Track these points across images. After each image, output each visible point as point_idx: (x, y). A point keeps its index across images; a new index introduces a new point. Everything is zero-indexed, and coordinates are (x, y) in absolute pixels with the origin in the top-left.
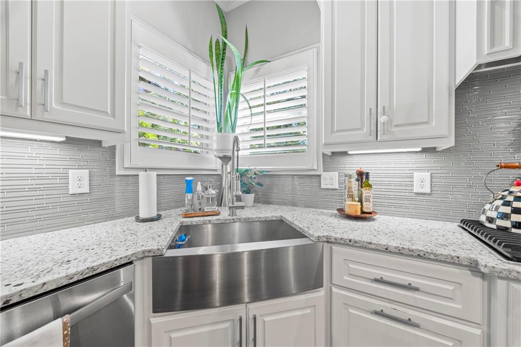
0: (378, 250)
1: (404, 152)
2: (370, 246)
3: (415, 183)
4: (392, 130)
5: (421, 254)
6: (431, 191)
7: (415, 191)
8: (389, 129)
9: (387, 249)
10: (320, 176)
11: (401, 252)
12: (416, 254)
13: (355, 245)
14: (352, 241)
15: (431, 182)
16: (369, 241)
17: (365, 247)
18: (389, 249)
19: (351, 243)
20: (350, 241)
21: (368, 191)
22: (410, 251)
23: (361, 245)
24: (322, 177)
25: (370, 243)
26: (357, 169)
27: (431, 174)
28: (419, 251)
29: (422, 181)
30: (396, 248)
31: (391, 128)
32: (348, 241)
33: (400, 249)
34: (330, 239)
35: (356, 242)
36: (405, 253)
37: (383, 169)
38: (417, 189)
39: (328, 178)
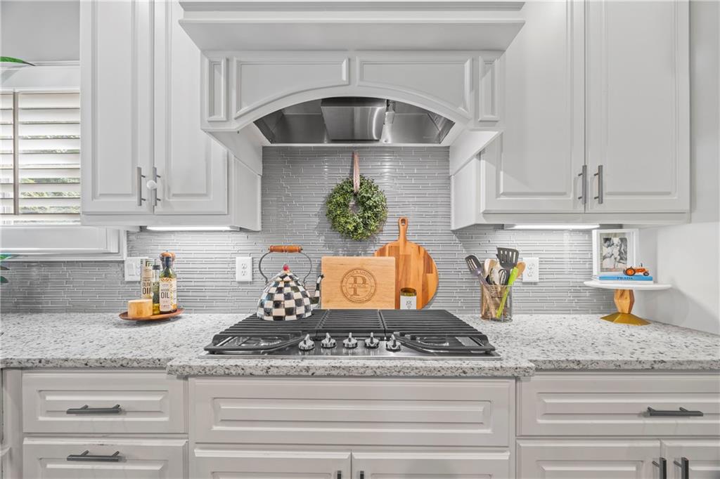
0: (76, 368)
1: (221, 231)
2: (66, 363)
3: (237, 270)
4: (171, 200)
5: (124, 363)
6: (253, 279)
7: (237, 280)
8: (167, 199)
9: (86, 364)
10: (123, 262)
11: (103, 365)
12: (119, 365)
13: (47, 365)
14: (43, 361)
15: (253, 269)
16: (64, 357)
17: (61, 366)
18: (89, 364)
19: (41, 365)
20: (40, 362)
21: (165, 283)
22: (112, 362)
23: (54, 365)
24: (126, 264)
25: (66, 360)
26: (162, 252)
27: (253, 258)
28: (122, 360)
29: (243, 268)
30: (97, 361)
31: (169, 198)
32: (37, 361)
33: (102, 361)
34: (12, 363)
35: (48, 362)
36: (107, 365)
37: (205, 252)
38: (239, 277)
39: (134, 267)
